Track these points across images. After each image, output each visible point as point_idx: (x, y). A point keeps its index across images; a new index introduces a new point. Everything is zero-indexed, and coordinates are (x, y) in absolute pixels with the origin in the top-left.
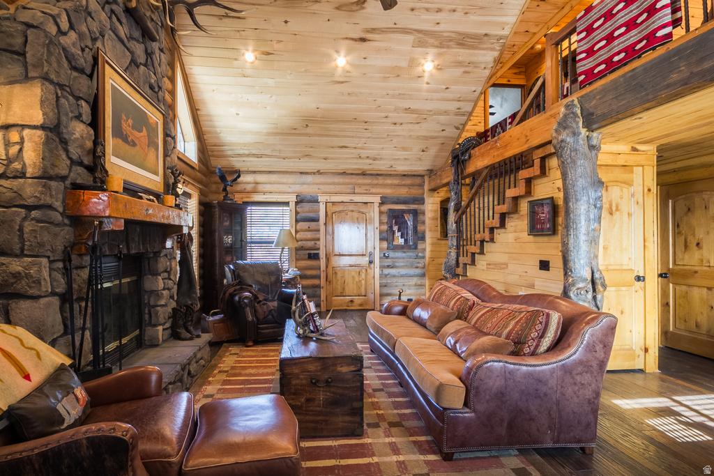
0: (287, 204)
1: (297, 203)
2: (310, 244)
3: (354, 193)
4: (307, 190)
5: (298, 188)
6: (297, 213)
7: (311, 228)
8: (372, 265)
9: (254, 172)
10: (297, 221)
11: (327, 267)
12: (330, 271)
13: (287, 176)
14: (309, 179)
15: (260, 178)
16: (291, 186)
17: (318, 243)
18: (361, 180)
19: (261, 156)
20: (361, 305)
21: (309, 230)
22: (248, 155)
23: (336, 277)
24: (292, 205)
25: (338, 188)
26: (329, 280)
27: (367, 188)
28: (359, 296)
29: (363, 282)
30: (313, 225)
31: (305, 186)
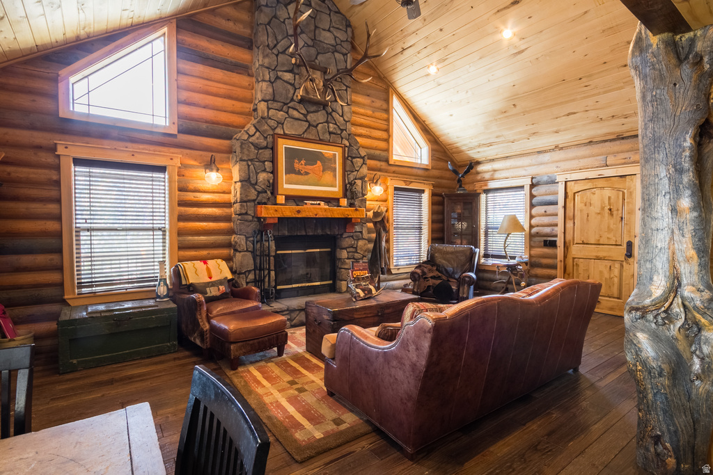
1: (532, 186)
2: (547, 230)
3: (607, 166)
4: (543, 171)
5: (533, 171)
6: (532, 196)
7: (548, 213)
8: (631, 260)
9: (493, 160)
10: (532, 206)
11: (565, 257)
12: (570, 261)
13: (524, 158)
14: (546, 157)
15: (496, 165)
16: (526, 168)
17: (555, 228)
18: (616, 146)
20: (611, 309)
21: (546, 214)
22: (479, 146)
23: (577, 270)
24: (527, 188)
25: (583, 163)
26: (567, 271)
27: (626, 155)
28: (610, 297)
29: (616, 280)
30: (550, 209)
31: (542, 166)
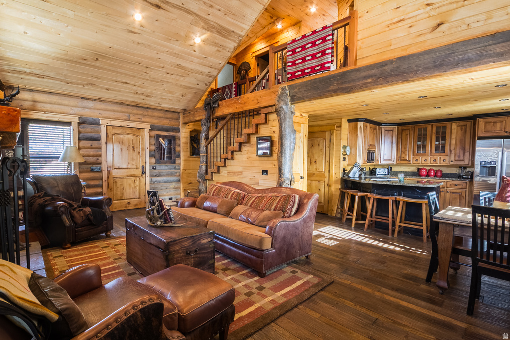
0: (69, 124)
1: (79, 124)
2: (92, 159)
3: (130, 120)
4: (89, 114)
5: (80, 111)
6: (79, 132)
7: (93, 146)
8: (144, 175)
9: (32, 91)
10: (80, 139)
11: (108, 178)
12: (111, 181)
13: (68, 99)
14: (91, 104)
15: (38, 97)
16: (73, 108)
17: (100, 158)
18: (135, 111)
19: (43, 77)
20: (136, 205)
21: (91, 147)
22: (28, 74)
23: (116, 185)
24: (75, 125)
25: (117, 115)
26: (110, 188)
27: (140, 117)
28: (134, 199)
29: (138, 188)
30: (95, 143)
31: (86, 110)
